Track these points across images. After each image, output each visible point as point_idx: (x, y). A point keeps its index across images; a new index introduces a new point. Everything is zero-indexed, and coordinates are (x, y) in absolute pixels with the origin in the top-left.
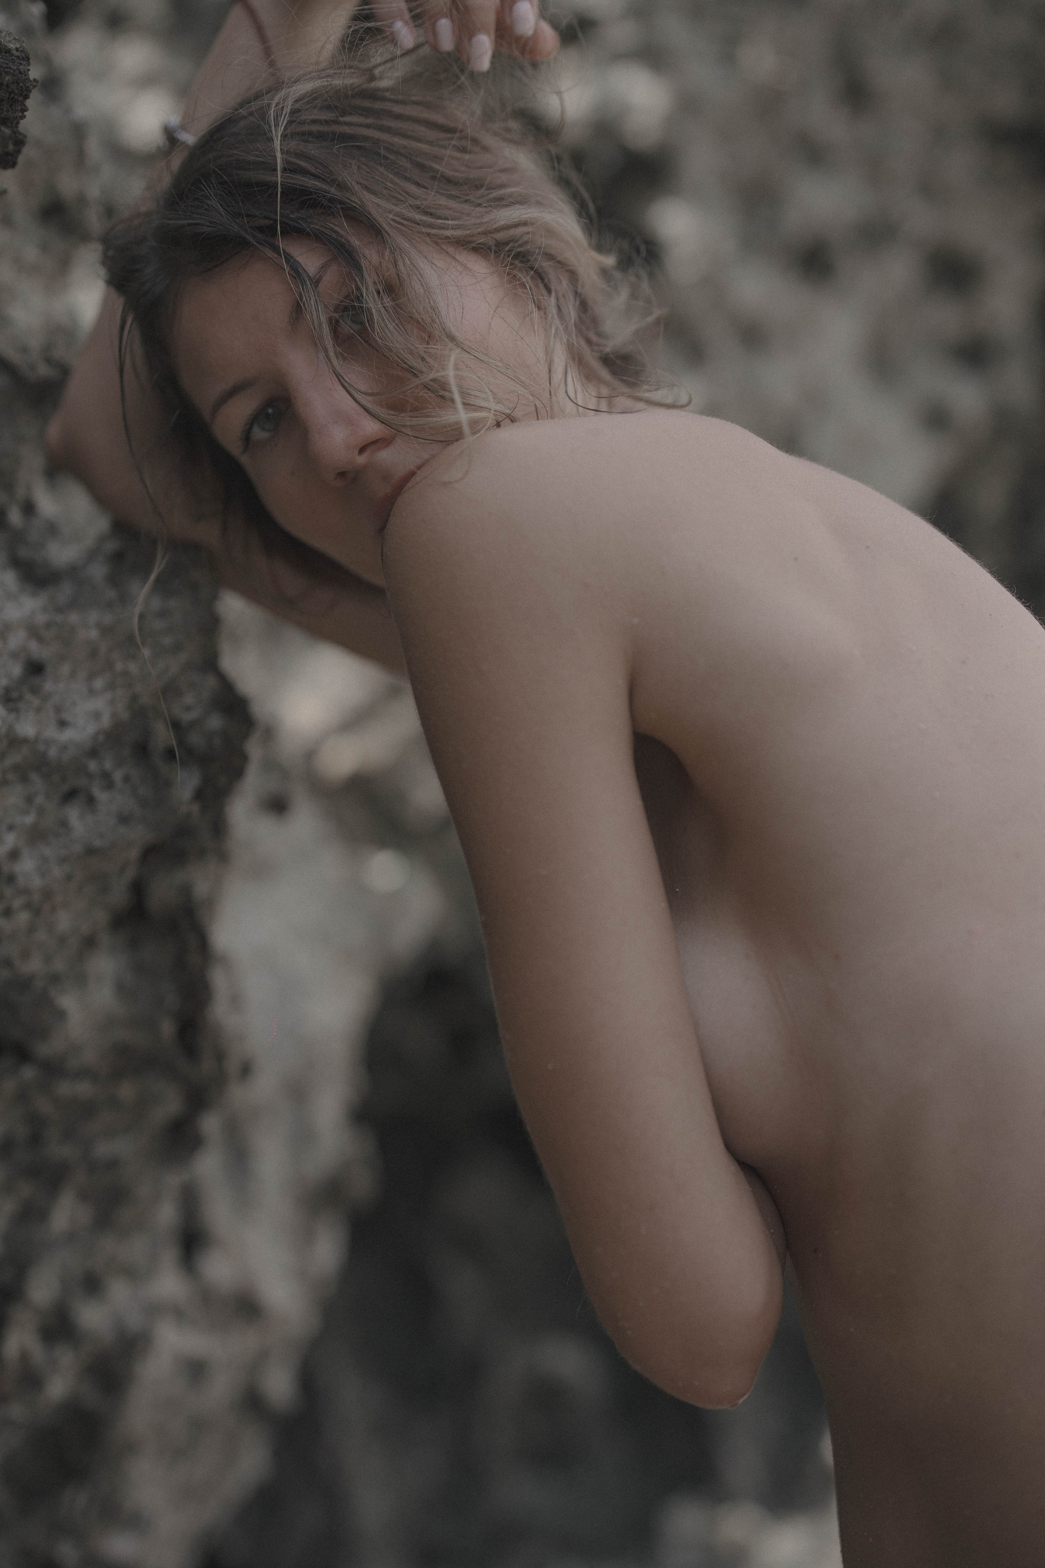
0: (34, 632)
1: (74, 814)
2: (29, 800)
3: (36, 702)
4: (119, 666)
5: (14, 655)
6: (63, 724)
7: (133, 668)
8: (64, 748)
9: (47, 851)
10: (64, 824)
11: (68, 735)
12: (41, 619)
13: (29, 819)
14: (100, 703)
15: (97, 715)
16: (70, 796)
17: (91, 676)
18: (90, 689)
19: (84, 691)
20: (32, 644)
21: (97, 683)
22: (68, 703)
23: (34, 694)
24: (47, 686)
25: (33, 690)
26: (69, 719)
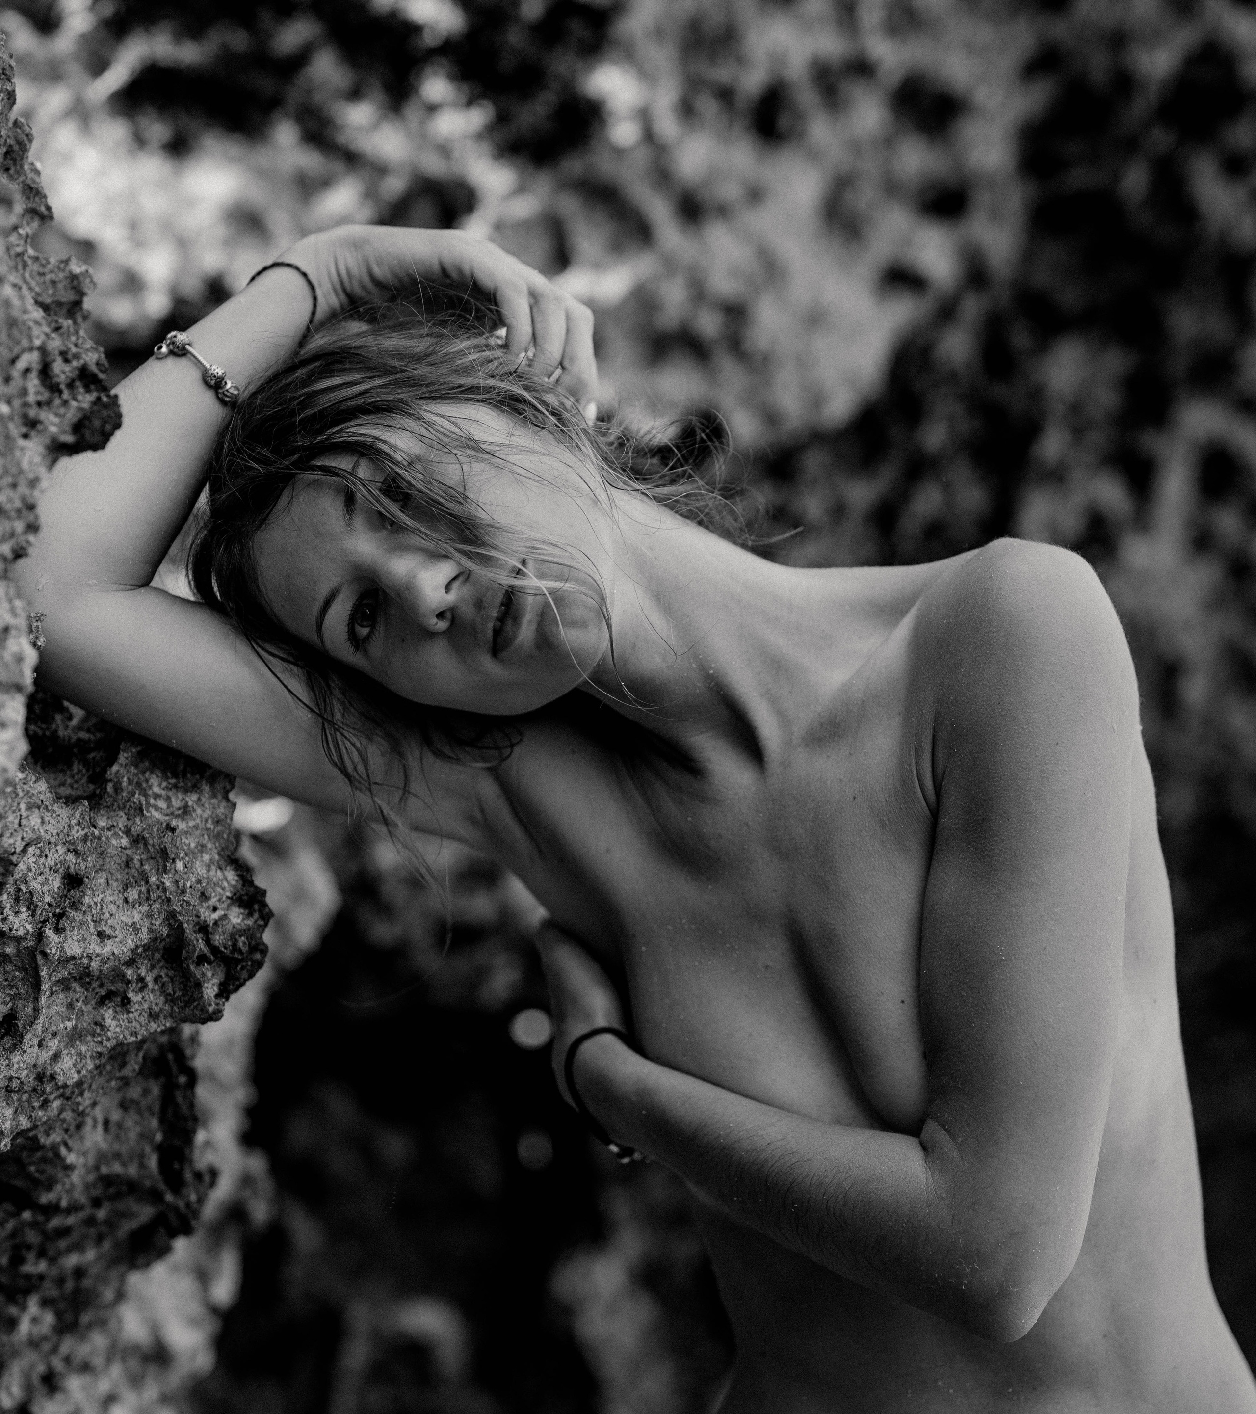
0: (72, 848)
1: (108, 1015)
3: (76, 917)
4: (153, 879)
5: (53, 870)
6: (102, 936)
8: (106, 961)
9: (83, 1048)
10: (100, 1024)
11: (109, 948)
12: (77, 834)
13: (69, 1025)
14: (136, 916)
15: (134, 928)
16: (105, 999)
18: (126, 900)
19: (120, 902)
20: (71, 857)
21: (133, 894)
22: (107, 915)
23: (77, 910)
24: (87, 900)
25: (74, 906)
26: (109, 931)
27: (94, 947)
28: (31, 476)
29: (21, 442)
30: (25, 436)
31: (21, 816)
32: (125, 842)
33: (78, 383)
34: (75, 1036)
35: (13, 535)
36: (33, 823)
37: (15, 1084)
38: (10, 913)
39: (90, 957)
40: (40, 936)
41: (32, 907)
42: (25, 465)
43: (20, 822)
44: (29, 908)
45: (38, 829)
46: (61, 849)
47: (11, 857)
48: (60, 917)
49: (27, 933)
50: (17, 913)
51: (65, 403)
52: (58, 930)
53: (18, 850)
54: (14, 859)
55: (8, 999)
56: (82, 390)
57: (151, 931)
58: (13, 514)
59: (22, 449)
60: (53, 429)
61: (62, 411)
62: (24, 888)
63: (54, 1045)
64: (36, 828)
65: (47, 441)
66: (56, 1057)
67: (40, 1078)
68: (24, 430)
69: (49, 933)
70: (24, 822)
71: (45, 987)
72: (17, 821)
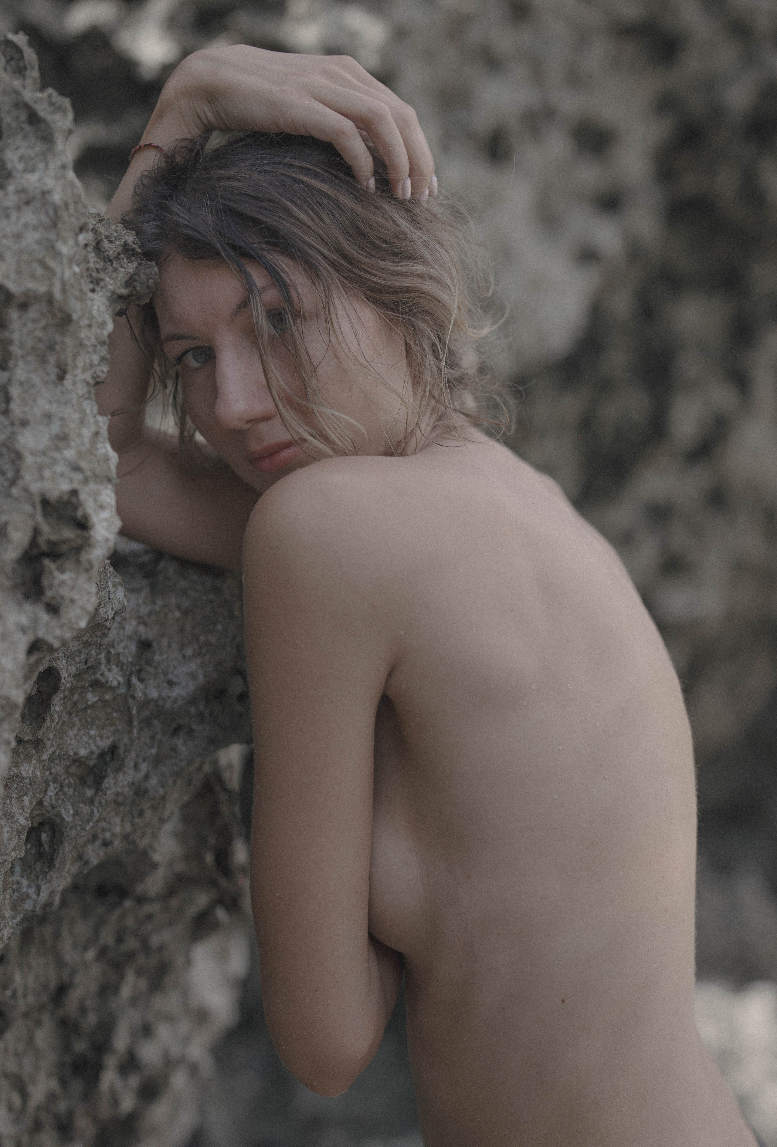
0: (142, 621)
1: (179, 742)
2: (153, 738)
3: (152, 670)
4: (202, 639)
5: (130, 638)
6: (171, 684)
7: (212, 639)
8: (175, 701)
9: (164, 769)
10: (174, 750)
11: (177, 692)
12: (144, 610)
13: (153, 751)
14: (193, 666)
15: (193, 676)
16: (176, 731)
17: (182, 647)
18: (184, 657)
19: (180, 658)
20: (142, 629)
21: (189, 652)
22: (172, 669)
23: (150, 665)
24: (157, 658)
25: (149, 662)
26: (175, 680)
27: (166, 692)
28: (100, 320)
29: (90, 294)
30: (93, 291)
31: (109, 591)
32: (177, 614)
33: (122, 256)
34: (158, 761)
35: (92, 365)
36: (118, 597)
37: (120, 799)
38: (105, 669)
39: (164, 700)
40: (129, 684)
41: (120, 665)
42: (95, 312)
43: (109, 596)
44: (117, 666)
45: (123, 601)
46: (134, 622)
47: (105, 623)
48: (139, 672)
49: (119, 683)
50: (110, 670)
51: (115, 270)
52: (141, 680)
53: (110, 617)
54: (108, 624)
55: (110, 734)
56: (125, 261)
57: (205, 676)
58: (90, 349)
59: (92, 300)
60: (110, 287)
61: (114, 275)
62: (113, 651)
63: (144, 767)
64: (121, 600)
65: (109, 294)
66: (147, 777)
67: (137, 793)
68: (91, 286)
69: (134, 680)
70: (112, 596)
71: (135, 723)
72: (107, 596)
